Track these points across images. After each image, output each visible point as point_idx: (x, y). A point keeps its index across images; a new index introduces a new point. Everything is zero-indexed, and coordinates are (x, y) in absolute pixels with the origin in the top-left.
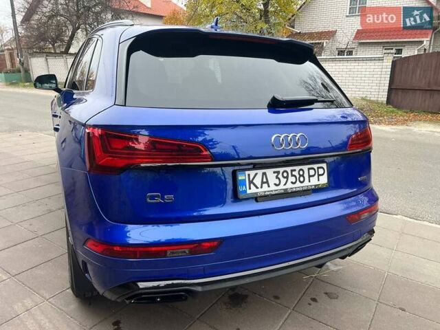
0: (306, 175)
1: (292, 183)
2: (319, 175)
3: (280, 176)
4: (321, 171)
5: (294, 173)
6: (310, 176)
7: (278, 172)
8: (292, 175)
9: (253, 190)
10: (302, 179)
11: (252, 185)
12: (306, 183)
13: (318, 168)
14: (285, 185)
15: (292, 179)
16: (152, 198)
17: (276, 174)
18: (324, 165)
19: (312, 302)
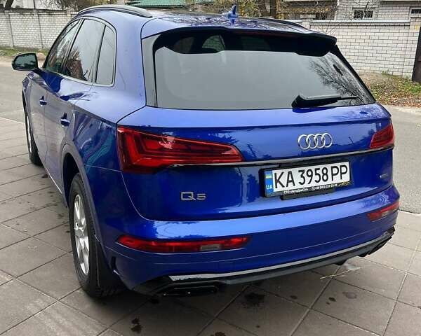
0: (329, 174)
1: (316, 181)
2: (342, 174)
3: (305, 175)
4: (344, 170)
5: (318, 172)
6: (333, 175)
7: (303, 171)
8: (316, 174)
9: (280, 189)
10: (325, 177)
11: (278, 184)
12: (329, 182)
13: (341, 166)
14: (309, 183)
15: (316, 178)
16: (185, 196)
17: (301, 173)
18: (347, 164)
19: (330, 301)
